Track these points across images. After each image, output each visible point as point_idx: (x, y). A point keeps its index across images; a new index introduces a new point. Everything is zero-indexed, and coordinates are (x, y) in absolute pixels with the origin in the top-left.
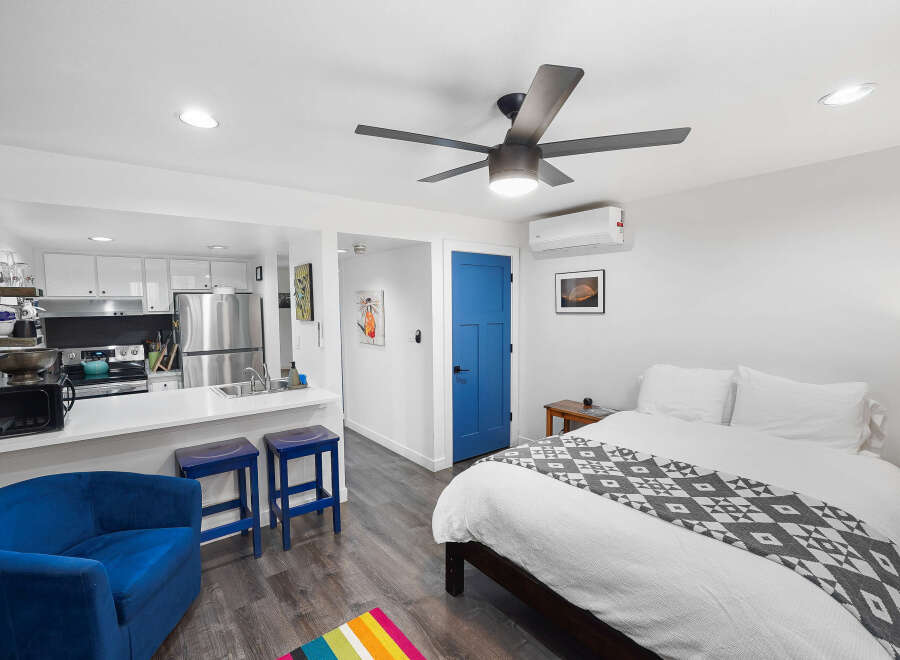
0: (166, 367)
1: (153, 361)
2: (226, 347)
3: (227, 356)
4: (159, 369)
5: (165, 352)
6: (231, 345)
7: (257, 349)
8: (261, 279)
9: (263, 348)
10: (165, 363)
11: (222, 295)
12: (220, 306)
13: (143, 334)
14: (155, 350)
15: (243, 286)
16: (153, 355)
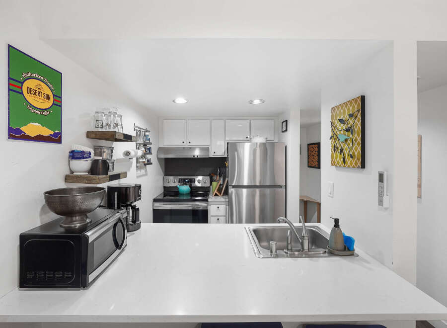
0: (221, 194)
1: (214, 189)
2: (258, 184)
3: (258, 190)
4: (216, 195)
5: (221, 182)
6: (260, 182)
7: (281, 187)
8: (286, 130)
9: (286, 186)
10: (219, 190)
11: (257, 143)
12: (254, 151)
13: (210, 170)
14: (215, 181)
15: (271, 138)
16: (214, 184)
